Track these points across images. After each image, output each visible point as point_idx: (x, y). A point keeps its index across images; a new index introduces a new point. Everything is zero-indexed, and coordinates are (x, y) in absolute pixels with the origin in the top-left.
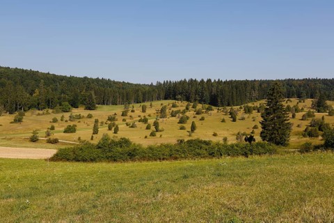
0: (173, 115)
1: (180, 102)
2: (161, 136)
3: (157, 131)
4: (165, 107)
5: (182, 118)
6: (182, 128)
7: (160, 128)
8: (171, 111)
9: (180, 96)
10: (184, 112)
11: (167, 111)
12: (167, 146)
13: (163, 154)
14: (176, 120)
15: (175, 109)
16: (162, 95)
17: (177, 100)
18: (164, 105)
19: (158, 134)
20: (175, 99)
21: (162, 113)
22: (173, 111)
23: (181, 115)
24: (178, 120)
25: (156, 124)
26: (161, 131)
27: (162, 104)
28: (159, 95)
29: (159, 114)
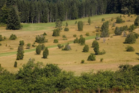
0: (117, 33)
1: (126, 16)
2: (101, 60)
3: (97, 54)
4: (107, 22)
5: (129, 36)
6: (129, 50)
7: (101, 50)
8: (114, 28)
9: (126, 9)
10: (132, 29)
11: (110, 27)
12: (106, 74)
13: (101, 85)
14: (121, 39)
15: (119, 25)
16: (104, 8)
17: (123, 13)
18: (106, 20)
19: (98, 58)
20: (120, 12)
21: (103, 30)
22: (117, 28)
23: (128, 33)
24: (124, 39)
25: (95, 46)
26: (101, 54)
27: (103, 20)
28: (99, 7)
29: (100, 32)
